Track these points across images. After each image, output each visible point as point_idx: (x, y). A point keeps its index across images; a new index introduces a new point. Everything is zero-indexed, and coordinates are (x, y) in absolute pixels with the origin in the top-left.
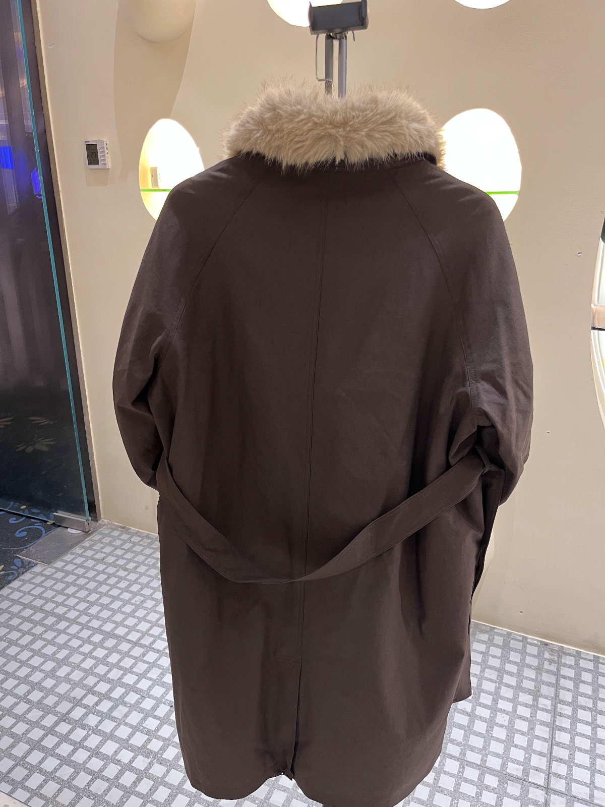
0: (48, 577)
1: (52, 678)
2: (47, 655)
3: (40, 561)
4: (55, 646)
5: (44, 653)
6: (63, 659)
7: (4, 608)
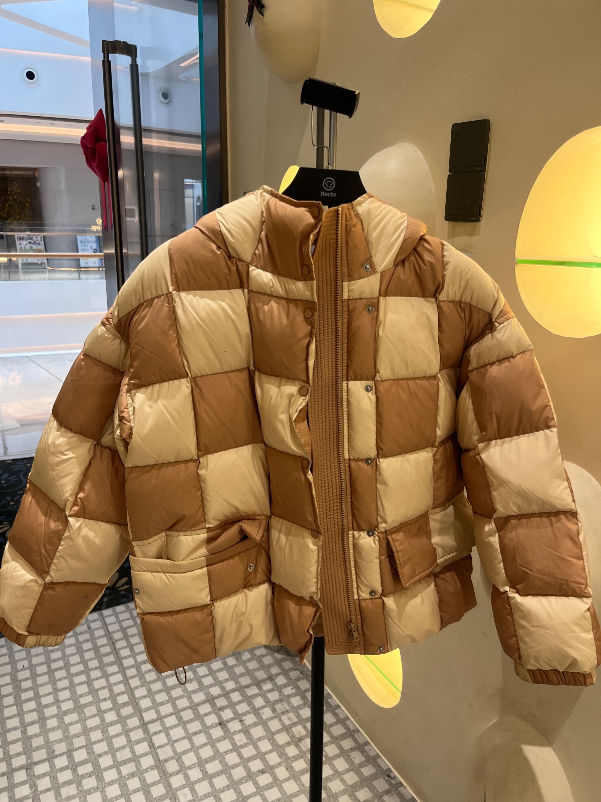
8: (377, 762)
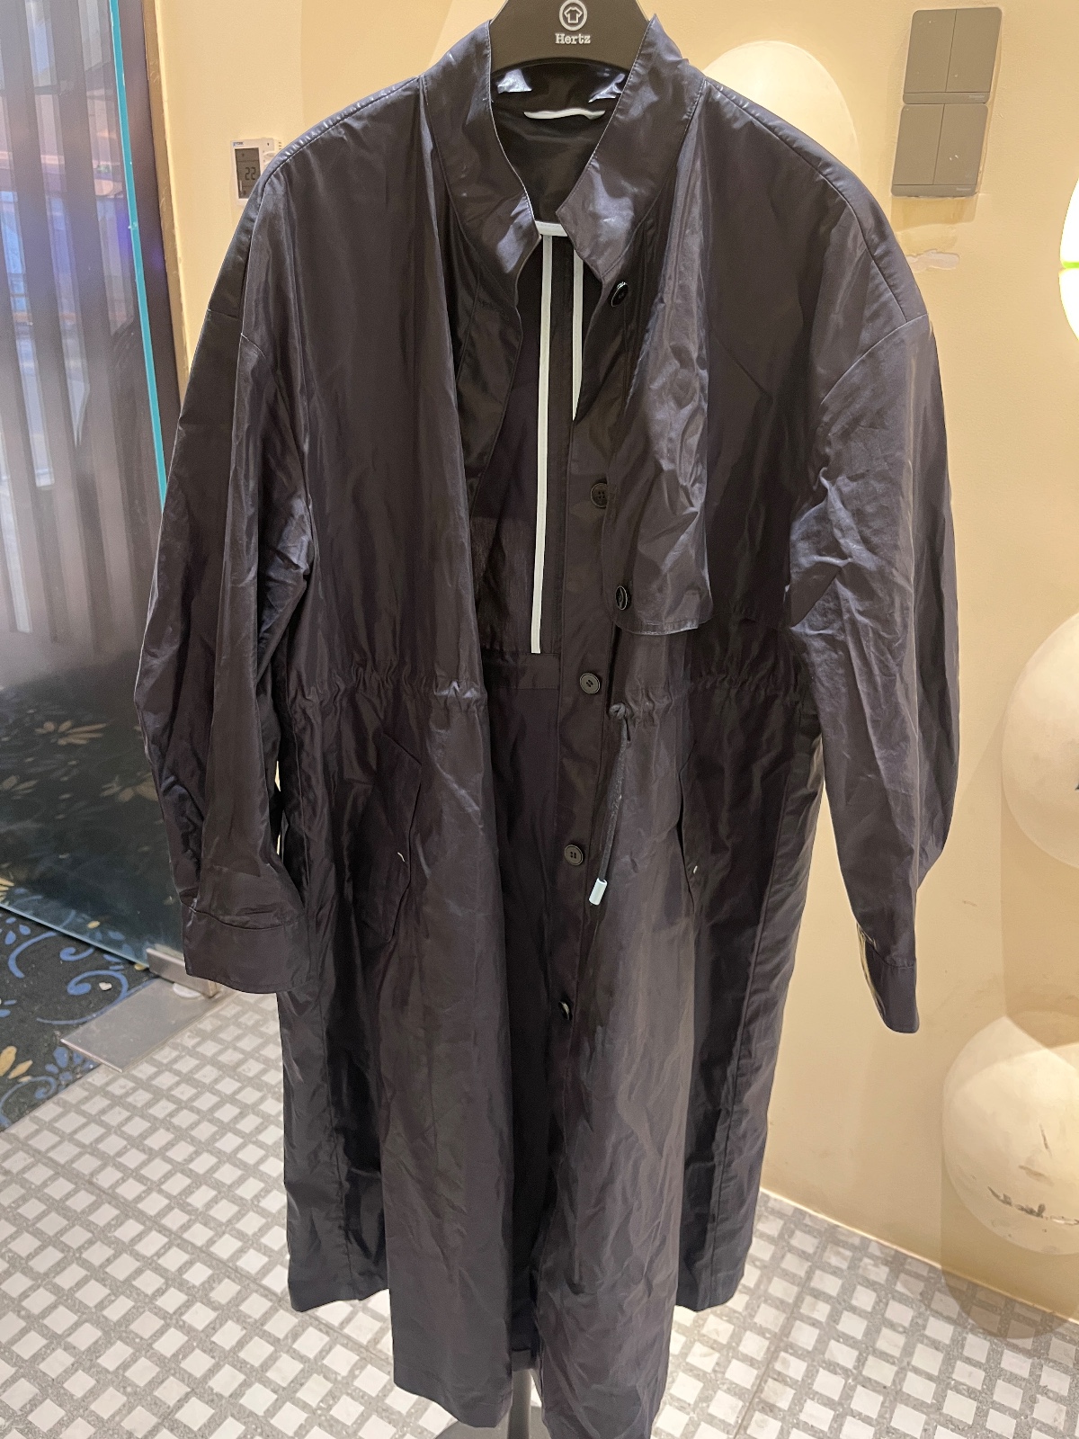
0: (117, 1101)
1: (87, 1371)
2: (86, 1307)
3: (106, 1060)
4: (105, 1285)
5: (81, 1302)
6: (119, 1323)
7: (15, 1171)
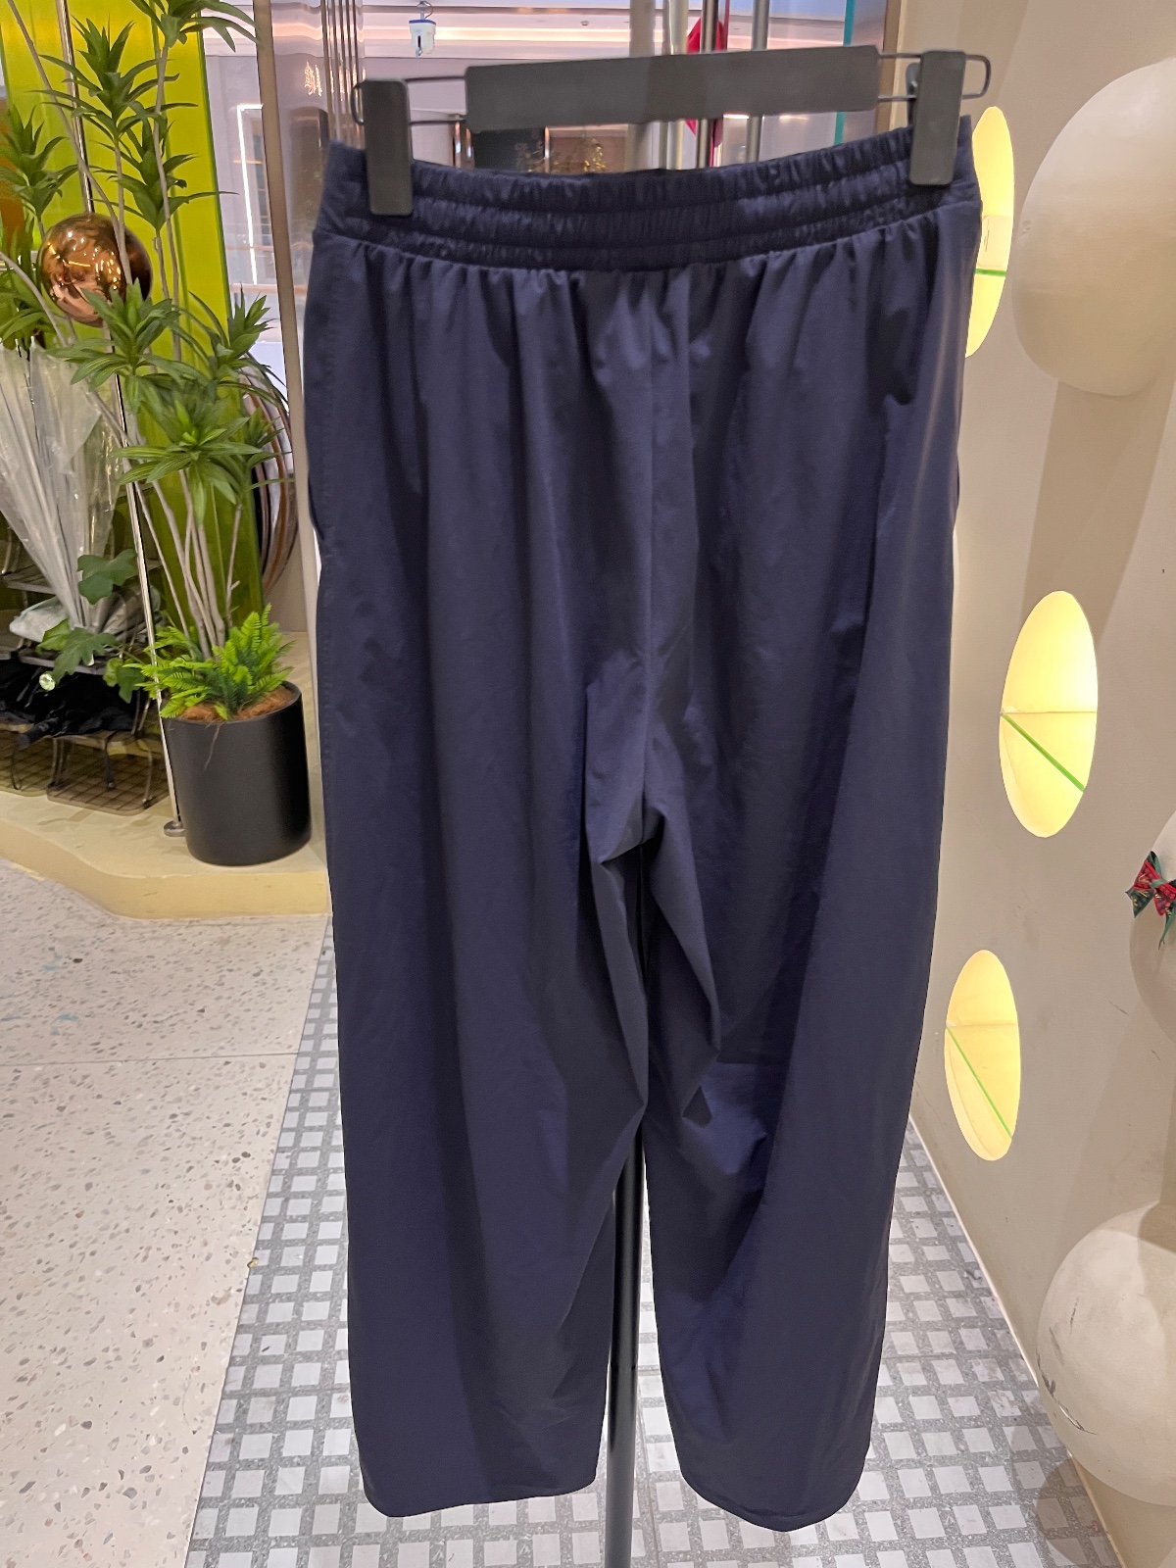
8: (957, 1246)
